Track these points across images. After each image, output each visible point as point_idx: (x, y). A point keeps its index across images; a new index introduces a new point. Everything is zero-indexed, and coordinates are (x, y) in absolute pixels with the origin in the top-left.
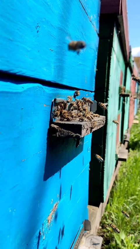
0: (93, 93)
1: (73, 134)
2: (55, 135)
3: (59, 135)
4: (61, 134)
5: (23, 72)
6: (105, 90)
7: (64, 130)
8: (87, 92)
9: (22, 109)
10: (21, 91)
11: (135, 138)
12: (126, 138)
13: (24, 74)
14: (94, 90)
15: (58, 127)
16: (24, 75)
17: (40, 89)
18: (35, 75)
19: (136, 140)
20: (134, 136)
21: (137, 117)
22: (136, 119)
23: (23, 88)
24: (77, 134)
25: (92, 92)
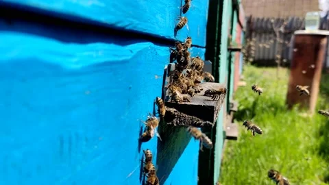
0: (204, 50)
1: (200, 122)
2: (171, 123)
3: (177, 123)
4: (180, 122)
5: (134, 25)
6: (216, 44)
7: (184, 115)
8: (199, 49)
9: (130, 88)
10: (129, 57)
11: (241, 105)
12: (232, 107)
13: (135, 27)
14: (205, 45)
15: (175, 110)
16: (135, 29)
17: (153, 51)
18: (149, 29)
19: (242, 108)
20: (240, 102)
21: (242, 77)
22: (242, 80)
23: (131, 51)
24: (208, 122)
25: (203, 47)
